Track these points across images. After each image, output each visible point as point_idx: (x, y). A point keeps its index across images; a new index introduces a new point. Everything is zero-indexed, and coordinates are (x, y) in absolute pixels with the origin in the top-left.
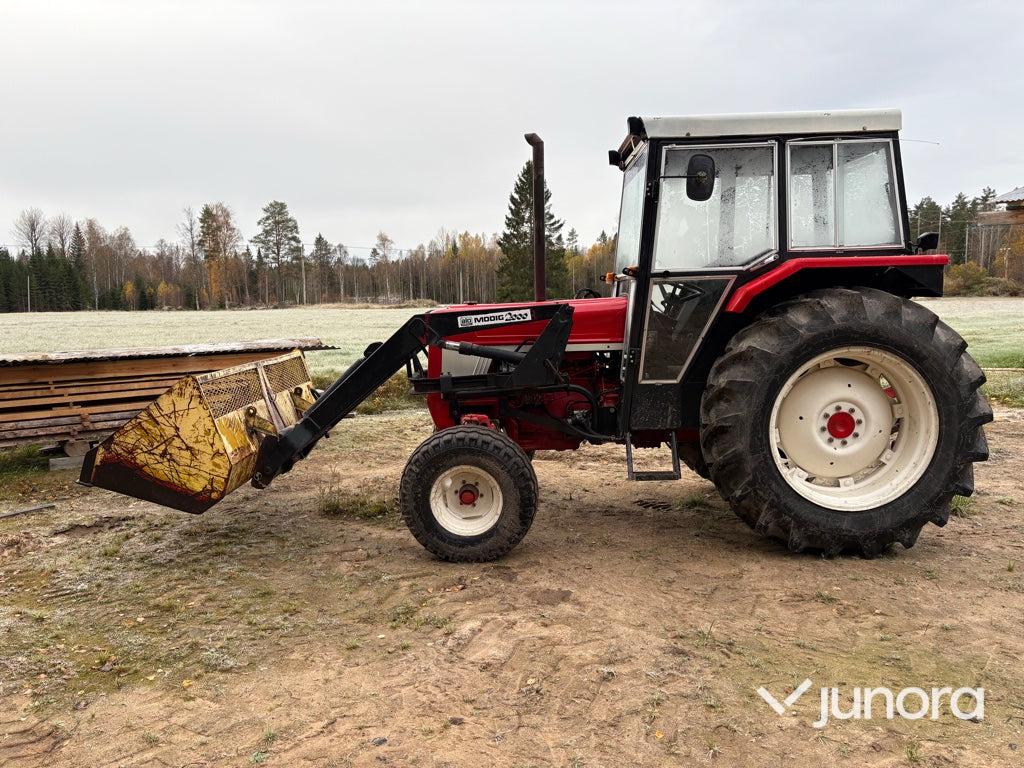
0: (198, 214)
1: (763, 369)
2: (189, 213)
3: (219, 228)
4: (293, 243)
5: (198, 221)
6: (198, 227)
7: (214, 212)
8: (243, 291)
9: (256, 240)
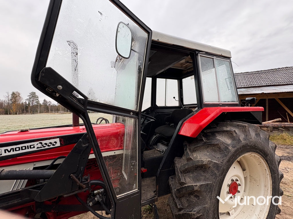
0: (11, 93)
1: (216, 174)
2: (8, 93)
3: (16, 97)
4: (37, 100)
5: (10, 95)
6: (10, 97)
7: (16, 93)
8: (24, 110)
9: (27, 99)
